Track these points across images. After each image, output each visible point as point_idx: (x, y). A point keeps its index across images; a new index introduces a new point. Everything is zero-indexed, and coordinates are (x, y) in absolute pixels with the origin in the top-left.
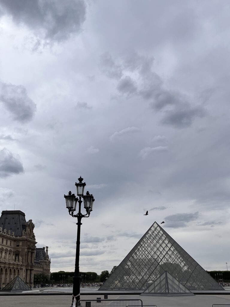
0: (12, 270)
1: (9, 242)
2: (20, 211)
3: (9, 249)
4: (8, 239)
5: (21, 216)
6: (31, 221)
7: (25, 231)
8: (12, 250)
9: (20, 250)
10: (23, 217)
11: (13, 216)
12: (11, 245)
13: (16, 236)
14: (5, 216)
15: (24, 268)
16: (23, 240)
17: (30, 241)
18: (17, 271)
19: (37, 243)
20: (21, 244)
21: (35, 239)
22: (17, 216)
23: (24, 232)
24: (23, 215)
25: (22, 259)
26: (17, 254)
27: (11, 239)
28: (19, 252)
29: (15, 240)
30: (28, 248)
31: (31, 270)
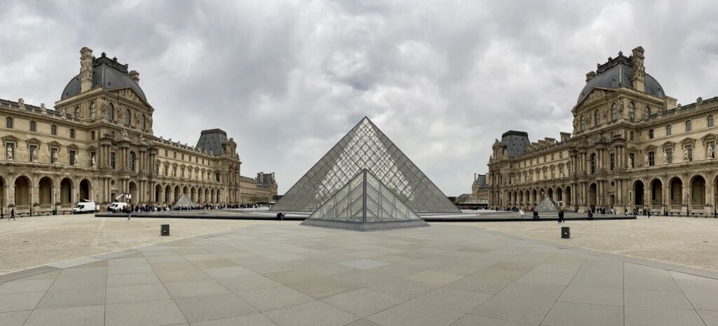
0: (210, 190)
1: (206, 162)
2: (218, 129)
3: (207, 169)
4: (204, 158)
5: (220, 135)
6: (231, 139)
7: (225, 149)
8: (212, 169)
9: (220, 169)
10: (224, 136)
11: (213, 135)
12: (209, 164)
13: (216, 156)
14: (204, 135)
15: (226, 188)
16: (223, 159)
17: (231, 161)
18: (216, 191)
19: (241, 163)
20: (220, 163)
21: (239, 159)
22: (215, 135)
23: (223, 150)
24: (225, 134)
25: (223, 179)
26: (218, 174)
27: (209, 159)
28: (219, 171)
29: (214, 160)
30: (231, 167)
31: (236, 190)
